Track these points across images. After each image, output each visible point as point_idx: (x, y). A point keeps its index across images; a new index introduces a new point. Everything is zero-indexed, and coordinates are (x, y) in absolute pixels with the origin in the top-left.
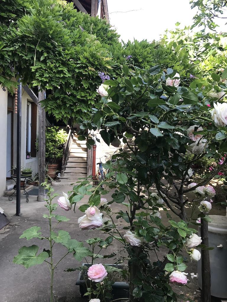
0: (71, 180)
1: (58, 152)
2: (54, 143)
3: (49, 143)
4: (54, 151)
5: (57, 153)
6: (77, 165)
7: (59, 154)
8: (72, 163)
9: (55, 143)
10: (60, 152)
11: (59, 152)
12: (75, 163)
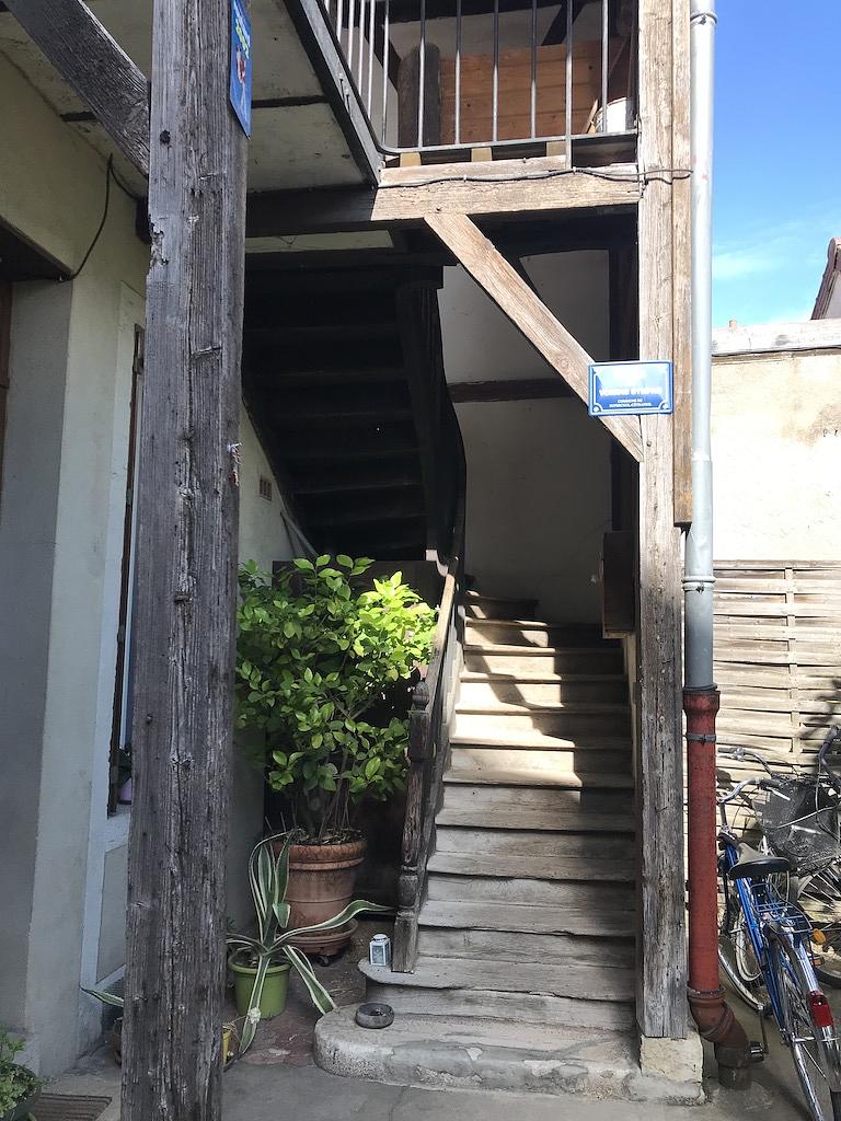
0: (481, 1011)
1: (366, 744)
2: (334, 677)
3: (298, 676)
4: (339, 736)
5: (361, 749)
6: (511, 849)
7: (374, 765)
8: (471, 835)
9: (344, 677)
10: (381, 745)
11: (373, 743)
12: (496, 839)
